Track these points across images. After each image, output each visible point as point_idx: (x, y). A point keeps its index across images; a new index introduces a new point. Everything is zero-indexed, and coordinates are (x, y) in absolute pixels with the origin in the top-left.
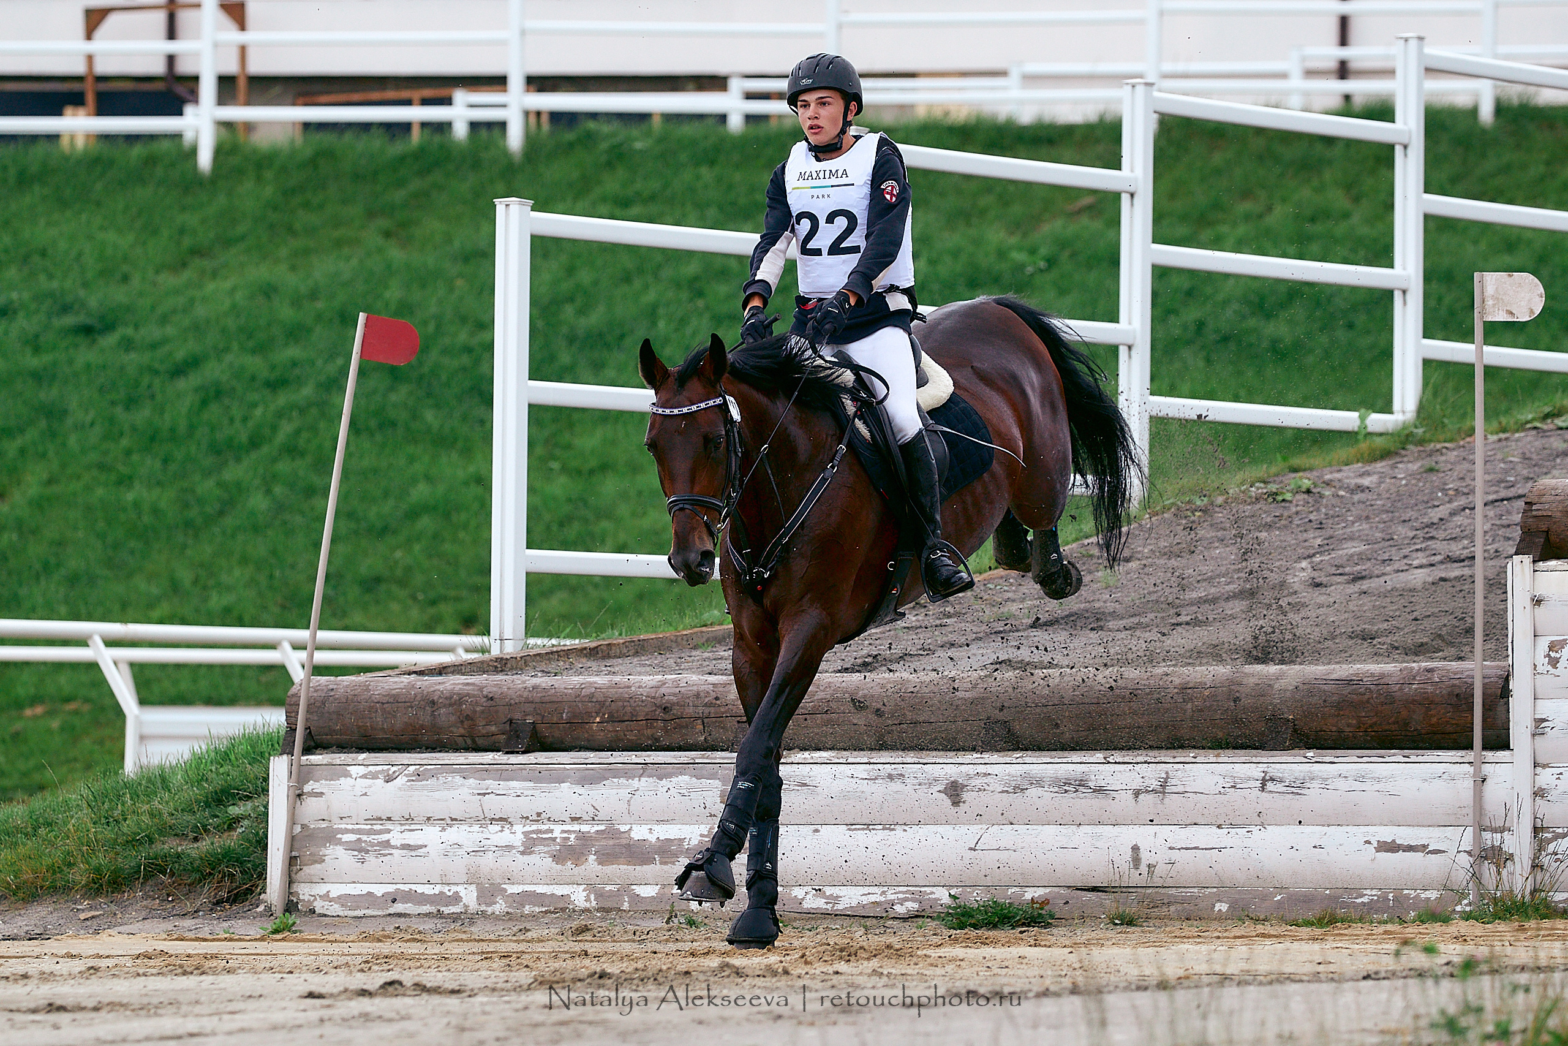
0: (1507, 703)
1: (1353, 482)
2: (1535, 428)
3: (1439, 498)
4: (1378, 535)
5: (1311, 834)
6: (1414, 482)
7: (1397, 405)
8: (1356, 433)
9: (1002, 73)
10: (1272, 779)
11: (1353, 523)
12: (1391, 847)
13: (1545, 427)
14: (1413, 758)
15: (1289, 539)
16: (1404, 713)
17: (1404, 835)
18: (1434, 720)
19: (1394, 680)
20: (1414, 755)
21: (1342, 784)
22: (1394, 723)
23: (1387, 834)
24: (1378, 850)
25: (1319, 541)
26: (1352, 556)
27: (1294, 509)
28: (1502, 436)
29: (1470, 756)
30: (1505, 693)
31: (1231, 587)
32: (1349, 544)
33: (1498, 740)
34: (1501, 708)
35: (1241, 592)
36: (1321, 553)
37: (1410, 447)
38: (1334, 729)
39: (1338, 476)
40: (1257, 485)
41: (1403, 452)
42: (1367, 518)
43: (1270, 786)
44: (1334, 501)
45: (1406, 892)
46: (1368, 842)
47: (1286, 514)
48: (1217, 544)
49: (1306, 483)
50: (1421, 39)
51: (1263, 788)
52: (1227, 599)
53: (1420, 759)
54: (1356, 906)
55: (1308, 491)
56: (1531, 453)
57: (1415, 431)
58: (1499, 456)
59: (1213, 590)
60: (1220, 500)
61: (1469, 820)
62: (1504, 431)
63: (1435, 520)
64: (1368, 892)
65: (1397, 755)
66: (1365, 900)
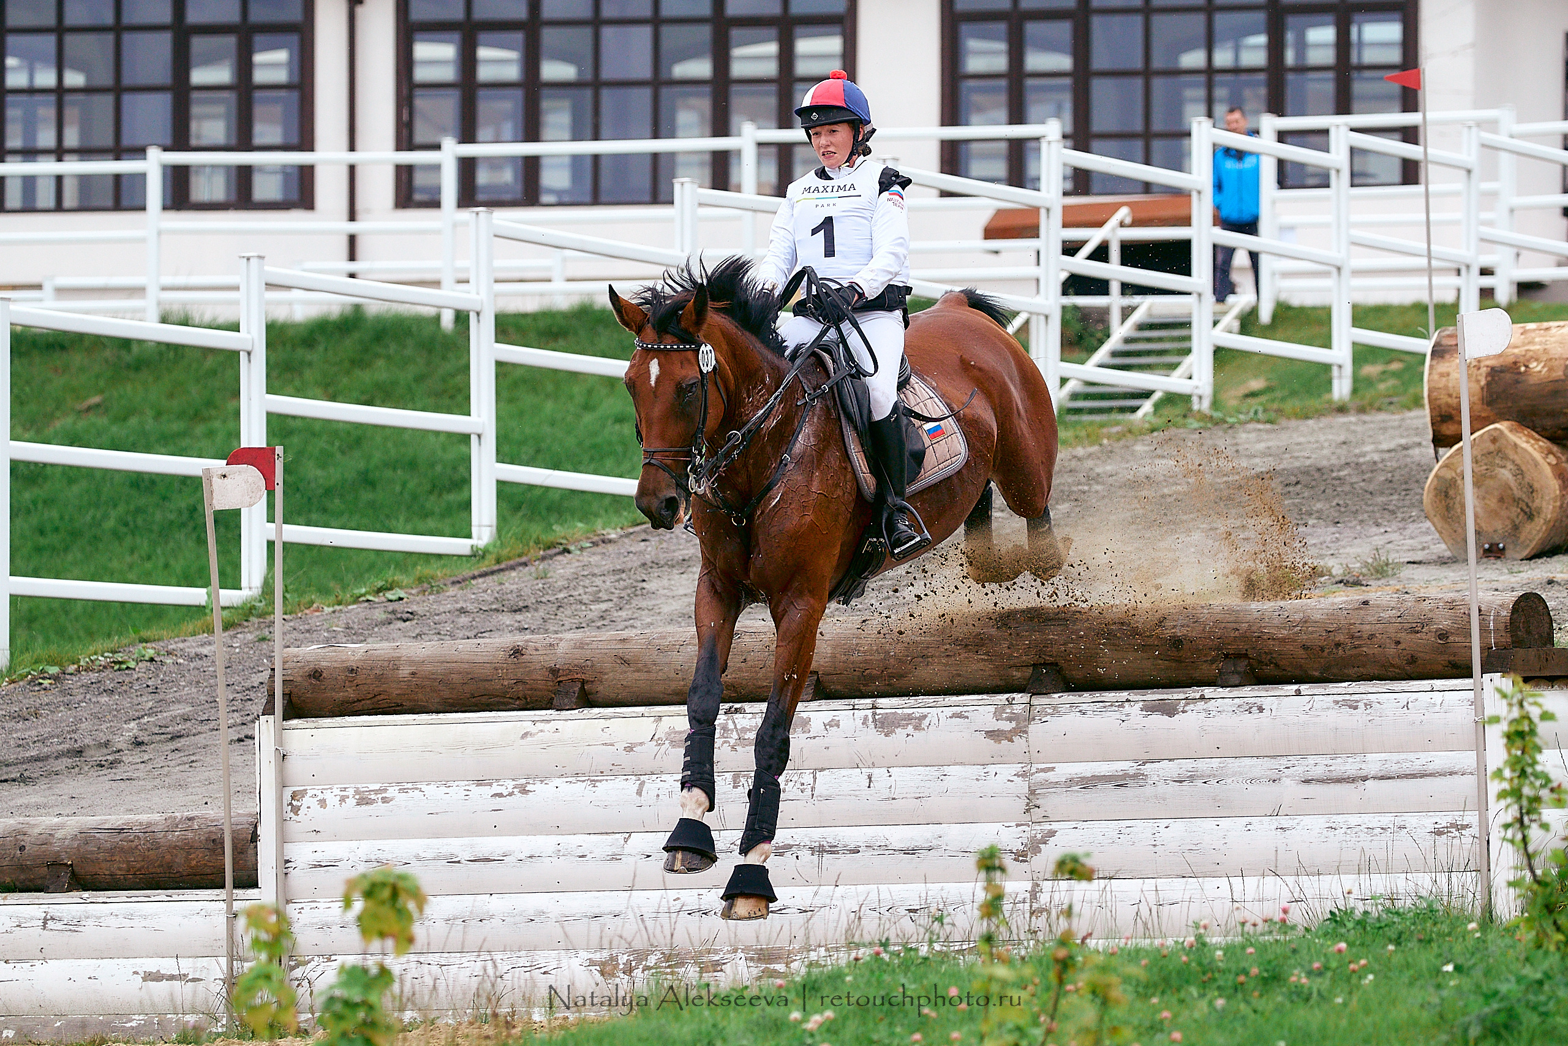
0: (256, 847)
1: (193, 651)
2: (368, 601)
3: (264, 664)
4: (203, 698)
5: (88, 966)
6: (246, 650)
7: (244, 583)
8: (204, 607)
9: (38, 287)
10: (52, 919)
11: (184, 687)
12: (156, 977)
13: (376, 600)
14: (175, 898)
15: (125, 703)
16: (168, 857)
17: (168, 966)
18: (194, 863)
19: (160, 828)
20: (176, 894)
21: (113, 922)
22: (159, 866)
23: (152, 965)
24: (144, 979)
25: (150, 704)
26: (176, 716)
27: (136, 676)
28: (337, 608)
29: (221, 893)
30: (255, 838)
31: (60, 747)
32: (177, 706)
33: (248, 880)
34: (251, 852)
35: (69, 751)
36: (149, 715)
37: (253, 619)
38: (107, 873)
39: (181, 645)
40: (106, 654)
41: (246, 624)
42: (198, 682)
43: (50, 924)
44: (175, 669)
45: (169, 1016)
46: (136, 973)
47: (127, 680)
48: (62, 708)
49: (151, 652)
50: (261, 257)
51: (44, 927)
52: (57, 758)
53: (181, 898)
54: (124, 1030)
55: (152, 660)
56: (354, 622)
57: (258, 604)
58: (326, 626)
59: (46, 750)
60: (72, 668)
61: (224, 951)
62: (339, 603)
63: (256, 685)
64: (136, 1017)
65: (161, 894)
66: (134, 1024)
